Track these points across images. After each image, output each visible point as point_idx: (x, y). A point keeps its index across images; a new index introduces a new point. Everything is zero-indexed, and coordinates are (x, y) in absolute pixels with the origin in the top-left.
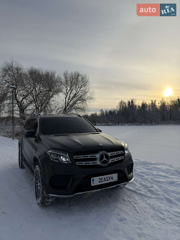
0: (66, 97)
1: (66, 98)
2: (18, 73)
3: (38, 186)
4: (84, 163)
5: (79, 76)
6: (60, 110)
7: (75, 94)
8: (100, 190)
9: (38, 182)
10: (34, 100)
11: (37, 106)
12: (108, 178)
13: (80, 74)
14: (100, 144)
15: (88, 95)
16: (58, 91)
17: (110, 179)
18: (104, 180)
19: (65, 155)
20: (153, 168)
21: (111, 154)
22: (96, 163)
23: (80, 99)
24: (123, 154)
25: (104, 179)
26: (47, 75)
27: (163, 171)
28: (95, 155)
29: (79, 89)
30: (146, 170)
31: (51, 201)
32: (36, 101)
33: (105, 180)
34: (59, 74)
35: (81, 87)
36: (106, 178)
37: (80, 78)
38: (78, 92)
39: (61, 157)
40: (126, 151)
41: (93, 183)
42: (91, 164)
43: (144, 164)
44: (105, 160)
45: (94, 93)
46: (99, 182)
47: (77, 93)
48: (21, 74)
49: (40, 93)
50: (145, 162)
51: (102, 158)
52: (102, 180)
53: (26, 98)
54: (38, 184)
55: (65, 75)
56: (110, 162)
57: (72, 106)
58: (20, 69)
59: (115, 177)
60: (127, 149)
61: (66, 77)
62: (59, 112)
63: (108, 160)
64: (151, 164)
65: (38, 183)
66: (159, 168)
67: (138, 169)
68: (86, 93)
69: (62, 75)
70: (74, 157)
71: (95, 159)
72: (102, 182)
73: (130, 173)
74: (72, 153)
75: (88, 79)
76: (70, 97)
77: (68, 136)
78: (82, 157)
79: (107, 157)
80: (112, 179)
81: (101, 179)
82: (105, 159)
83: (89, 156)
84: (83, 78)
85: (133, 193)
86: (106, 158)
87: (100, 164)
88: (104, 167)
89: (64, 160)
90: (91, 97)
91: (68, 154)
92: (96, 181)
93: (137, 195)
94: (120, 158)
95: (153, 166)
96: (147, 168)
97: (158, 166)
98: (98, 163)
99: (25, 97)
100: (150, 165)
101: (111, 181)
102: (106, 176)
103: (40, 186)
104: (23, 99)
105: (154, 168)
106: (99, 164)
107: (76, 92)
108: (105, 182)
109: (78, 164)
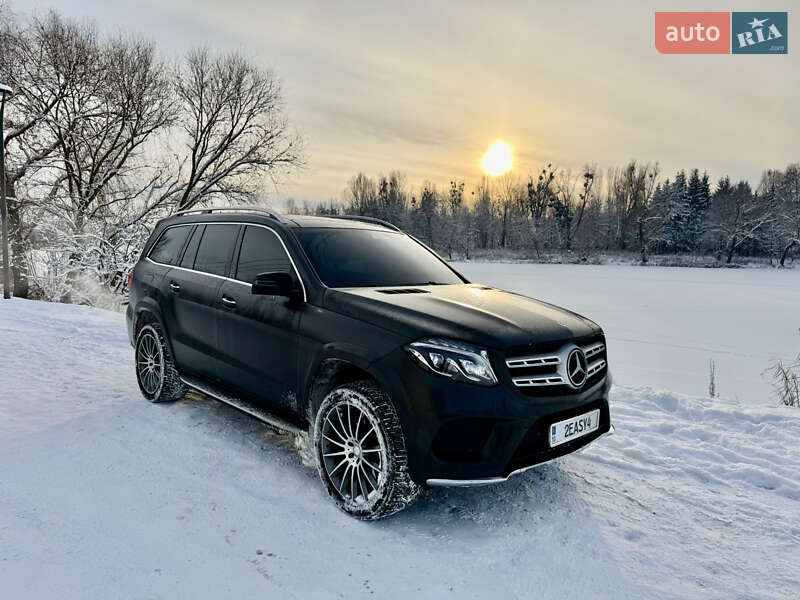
0: (197, 145)
1: (195, 151)
3: (344, 457)
4: (531, 382)
6: (163, 191)
7: (230, 138)
9: (344, 443)
10: (60, 143)
11: (75, 168)
12: (583, 424)
13: (250, 65)
15: (281, 145)
16: (164, 122)
18: (575, 430)
19: (477, 356)
21: (587, 353)
22: (560, 380)
23: (253, 157)
25: (574, 426)
26: (120, 52)
28: (555, 357)
29: (243, 120)
31: (410, 500)
33: (577, 430)
34: (171, 60)
35: (251, 113)
36: (578, 424)
37: (248, 81)
38: (240, 133)
39: (464, 362)
41: (554, 439)
42: (549, 383)
44: (579, 372)
45: (302, 141)
46: (566, 436)
47: (235, 132)
51: (572, 364)
52: (570, 429)
53: (21, 136)
54: (343, 449)
55: (197, 63)
56: (589, 376)
57: (215, 179)
59: (594, 416)
61: (200, 72)
62: (161, 200)
63: (584, 370)
65: (346, 446)
68: (271, 137)
69: (186, 62)
70: (507, 362)
72: (570, 435)
78: (525, 362)
79: (582, 360)
80: (590, 425)
81: (568, 427)
82: (579, 368)
84: (257, 82)
86: (580, 365)
87: (570, 383)
88: (575, 392)
90: (292, 152)
91: (484, 353)
92: (559, 433)
98: (564, 378)
99: (17, 132)
101: (587, 430)
102: (577, 419)
103: (351, 455)
106: (568, 382)
107: (233, 129)
108: (577, 435)
109: (518, 382)
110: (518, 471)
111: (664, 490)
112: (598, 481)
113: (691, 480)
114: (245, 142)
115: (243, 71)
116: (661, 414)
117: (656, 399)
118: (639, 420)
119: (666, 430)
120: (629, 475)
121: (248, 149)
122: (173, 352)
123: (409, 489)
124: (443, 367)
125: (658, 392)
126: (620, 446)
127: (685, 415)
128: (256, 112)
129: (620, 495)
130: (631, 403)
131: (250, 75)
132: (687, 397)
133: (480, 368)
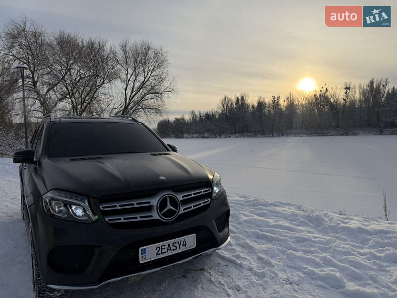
0: (127, 87)
1: (126, 90)
2: (36, 41)
4: (122, 219)
5: (149, 49)
6: (117, 110)
7: (143, 83)
8: (158, 269)
10: (69, 94)
11: (75, 103)
12: (177, 245)
13: (152, 45)
14: (161, 178)
15: (166, 84)
17: (180, 246)
18: (168, 250)
20: (268, 212)
21: (183, 197)
23: (152, 91)
24: (209, 195)
25: (166, 247)
26: (91, 46)
27: (286, 217)
28: (149, 201)
30: (256, 217)
32: (73, 94)
33: (171, 249)
35: (153, 69)
36: (171, 245)
38: (148, 80)
39: (74, 207)
40: (215, 189)
41: (144, 258)
42: (139, 219)
43: (255, 205)
44: (170, 210)
45: (176, 81)
46: (157, 254)
47: (146, 80)
48: (42, 44)
49: (79, 80)
50: (255, 202)
51: (163, 204)
52: (162, 249)
56: (181, 212)
57: (138, 103)
58: (40, 34)
59: (191, 241)
60: (218, 184)
61: (125, 52)
62: (116, 114)
63: (177, 208)
64: (266, 205)
66: (279, 212)
67: (242, 216)
68: (162, 80)
70: (101, 207)
71: (149, 209)
72: (162, 253)
73: (224, 228)
74: (97, 198)
75: (165, 54)
76: (133, 87)
77: (100, 160)
78: (118, 206)
79: (174, 202)
80: (185, 245)
82: (169, 207)
83: (135, 204)
84: (156, 54)
85: (230, 265)
86: (171, 205)
87: (160, 218)
88: (167, 224)
89: (79, 212)
90: (171, 87)
91: (86, 201)
92: (149, 253)
93: (236, 267)
94: (202, 203)
95: (269, 208)
96: (258, 212)
97: (278, 209)
98: (155, 215)
99: (51, 87)
100: (264, 207)
101: (183, 249)
102: (170, 242)
104: (48, 91)
105: (271, 211)
106: (157, 217)
107: (145, 78)
108: (170, 253)
109: (109, 220)
110: (113, 280)
119: (300, 240)
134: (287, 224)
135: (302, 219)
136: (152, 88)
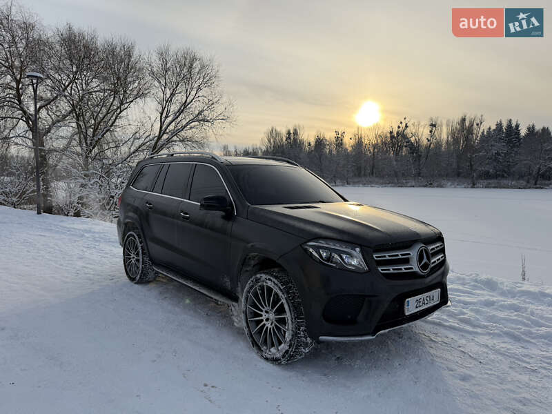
0: (163, 110)
1: (162, 114)
3: (262, 320)
4: (391, 269)
7: (185, 105)
9: (262, 311)
10: (73, 110)
11: (83, 127)
13: (198, 55)
15: (219, 109)
16: (141, 95)
17: (430, 300)
19: (353, 252)
21: (431, 250)
22: (412, 268)
23: (200, 118)
24: (443, 250)
25: (421, 300)
28: (408, 252)
29: (193, 93)
31: (307, 351)
33: (424, 303)
34: (146, 53)
35: (199, 88)
36: (425, 299)
37: (197, 65)
38: (191, 102)
41: (408, 310)
42: (404, 271)
45: (233, 106)
46: (417, 307)
51: (421, 257)
53: (48, 106)
54: (261, 316)
55: (163, 55)
57: (176, 133)
58: (33, 27)
62: (139, 147)
63: (429, 260)
65: (263, 313)
68: (213, 104)
69: (155, 54)
70: (374, 256)
72: (419, 306)
74: (370, 248)
78: (387, 256)
80: (433, 300)
81: (418, 301)
82: (425, 260)
84: (203, 67)
86: (426, 258)
88: (423, 277)
90: (226, 114)
91: (358, 249)
92: (412, 305)
98: (415, 267)
99: (45, 104)
101: (432, 303)
102: (424, 295)
103: (267, 320)
106: (418, 270)
108: (424, 307)
109: (382, 270)
110: (383, 332)
111: (487, 346)
112: (440, 339)
113: (506, 339)
114: (195, 107)
115: (193, 59)
116: (485, 292)
117: (482, 282)
118: (469, 297)
119: (489, 304)
120: (462, 336)
121: (197, 112)
122: (148, 249)
123: (307, 343)
124: (329, 259)
125: (484, 277)
126: (455, 314)
127: (503, 294)
128: (202, 86)
129: (456, 349)
130: (463, 284)
131: (198, 62)
132: (504, 280)
133: (355, 260)
134: (461, 288)
135: (472, 283)
136: (200, 113)
